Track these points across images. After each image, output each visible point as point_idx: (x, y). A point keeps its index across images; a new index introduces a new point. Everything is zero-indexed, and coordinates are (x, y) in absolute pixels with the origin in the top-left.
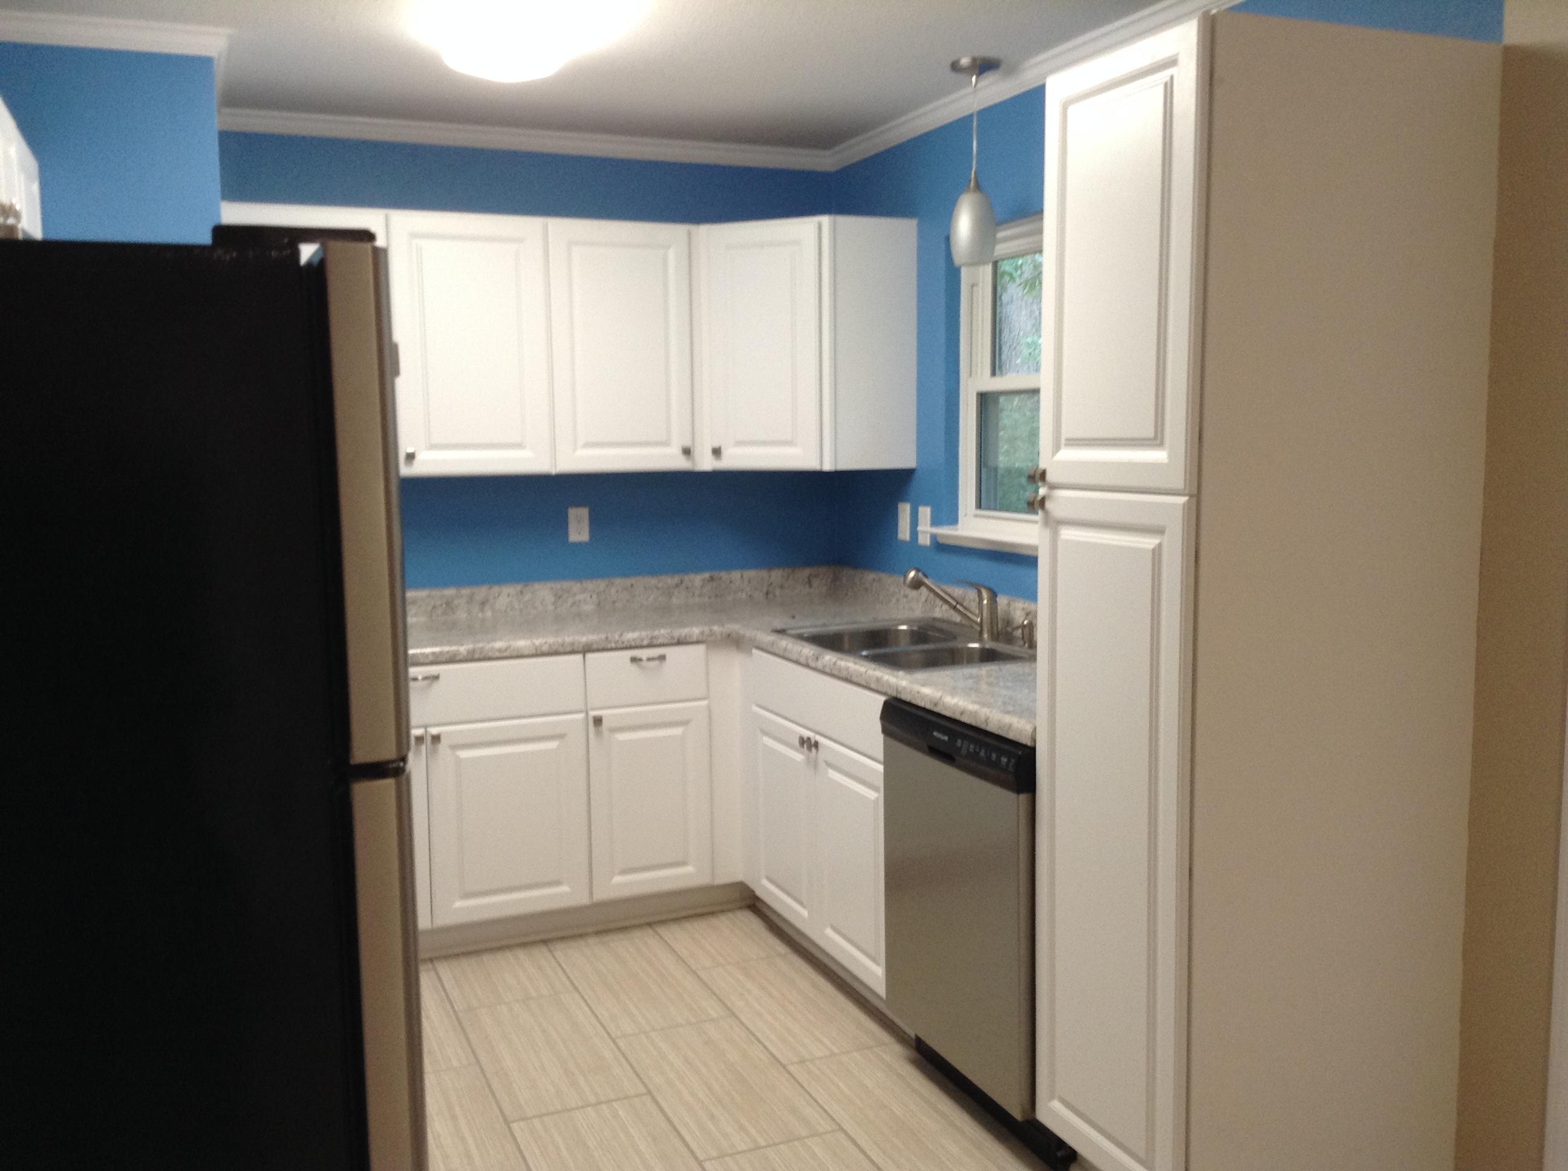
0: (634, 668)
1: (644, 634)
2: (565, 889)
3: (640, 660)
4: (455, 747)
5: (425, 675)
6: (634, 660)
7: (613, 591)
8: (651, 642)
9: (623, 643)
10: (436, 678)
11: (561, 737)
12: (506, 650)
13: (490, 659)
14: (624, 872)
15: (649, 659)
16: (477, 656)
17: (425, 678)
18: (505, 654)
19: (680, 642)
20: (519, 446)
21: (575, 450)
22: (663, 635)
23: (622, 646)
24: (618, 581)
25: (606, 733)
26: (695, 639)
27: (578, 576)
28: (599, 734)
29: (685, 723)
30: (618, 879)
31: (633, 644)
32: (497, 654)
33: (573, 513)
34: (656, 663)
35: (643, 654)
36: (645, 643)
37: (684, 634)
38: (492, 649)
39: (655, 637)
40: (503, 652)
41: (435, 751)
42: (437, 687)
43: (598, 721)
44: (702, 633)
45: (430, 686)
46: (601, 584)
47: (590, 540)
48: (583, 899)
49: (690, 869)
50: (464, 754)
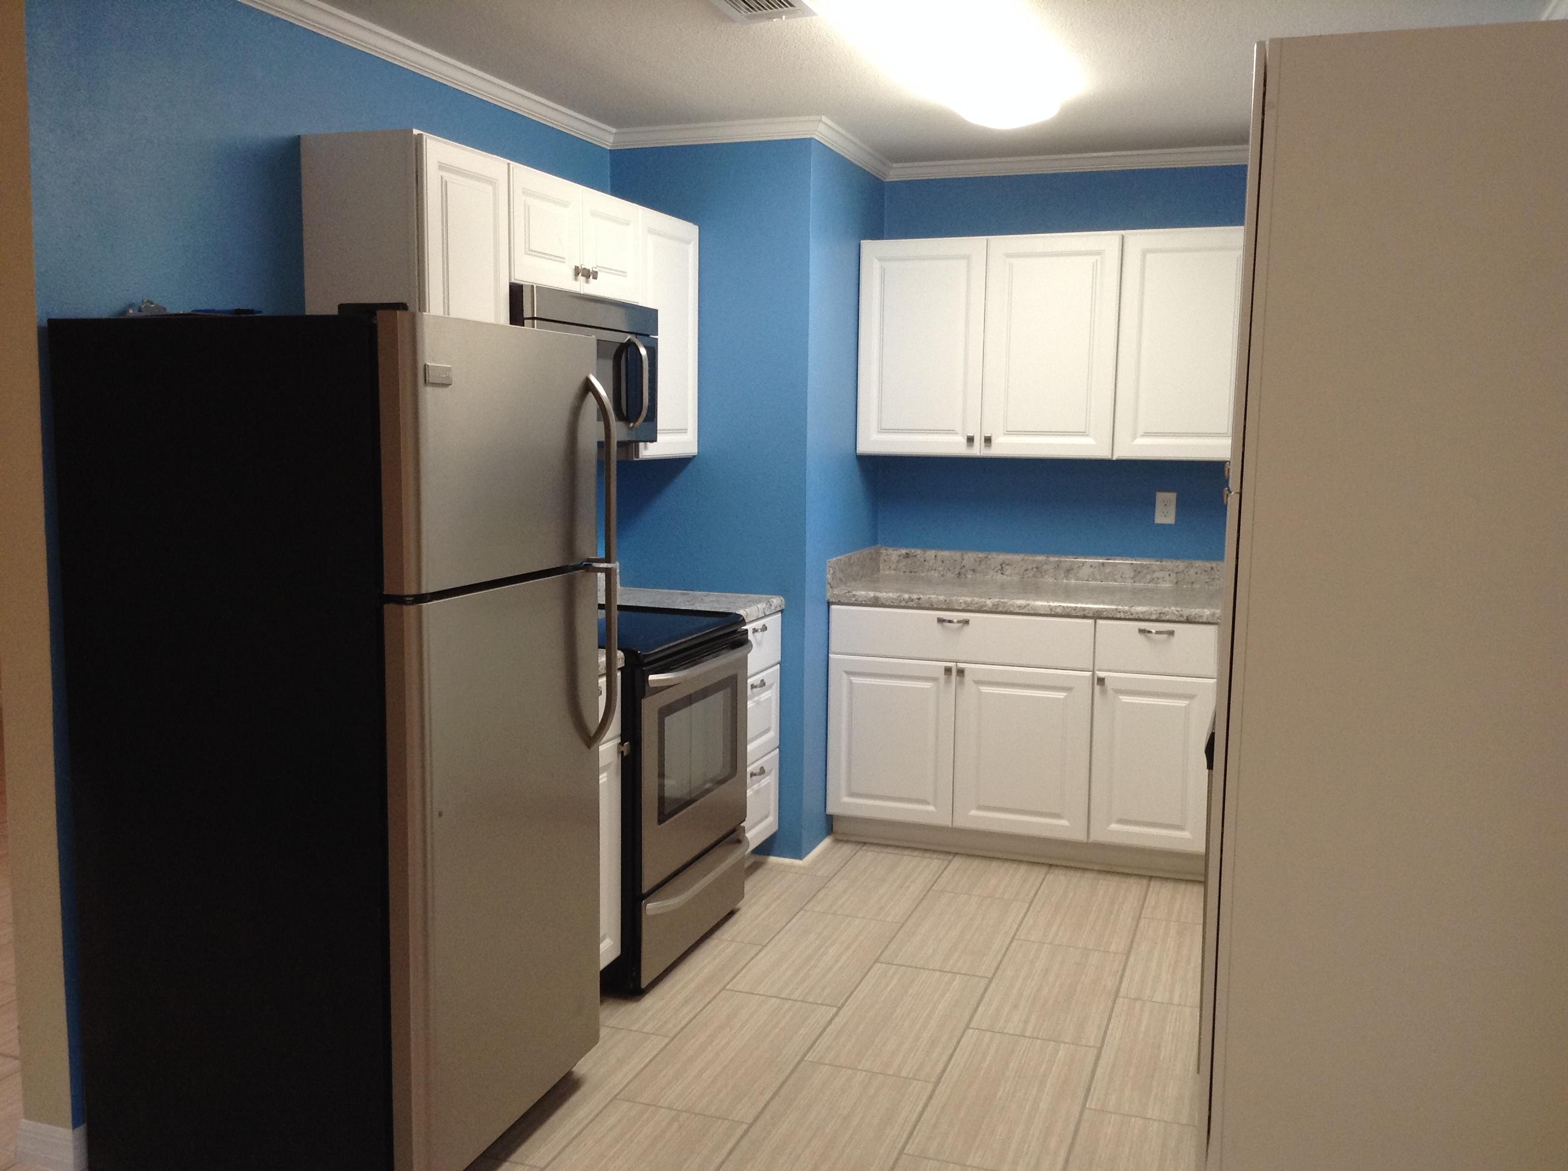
0: (1141, 638)
1: (1153, 608)
2: (1064, 822)
3: (1149, 632)
4: (978, 683)
5: (959, 619)
6: (1142, 631)
7: (1192, 571)
8: (1159, 617)
9: (1132, 614)
10: (967, 622)
11: (1068, 689)
12: (1025, 607)
13: (1011, 613)
14: (1121, 821)
15: (1157, 633)
16: (1000, 609)
17: (959, 622)
18: (1023, 611)
19: (1189, 621)
20: (1083, 434)
21: (1134, 437)
22: (1173, 612)
23: (1131, 617)
24: (1198, 563)
25: (1110, 693)
26: (1204, 620)
27: (1160, 554)
28: (1104, 692)
29: (1191, 697)
30: (1114, 826)
31: (1141, 616)
32: (1017, 610)
33: (1161, 497)
34: (1165, 636)
35: (1153, 627)
36: (1154, 617)
37: (1194, 613)
38: (1012, 606)
39: (1164, 613)
40: (1023, 609)
41: (961, 683)
42: (967, 629)
43: (1101, 681)
44: (1213, 615)
45: (960, 629)
46: (1181, 565)
47: (1175, 523)
48: (1080, 836)
49: (1186, 834)
50: (985, 689)
